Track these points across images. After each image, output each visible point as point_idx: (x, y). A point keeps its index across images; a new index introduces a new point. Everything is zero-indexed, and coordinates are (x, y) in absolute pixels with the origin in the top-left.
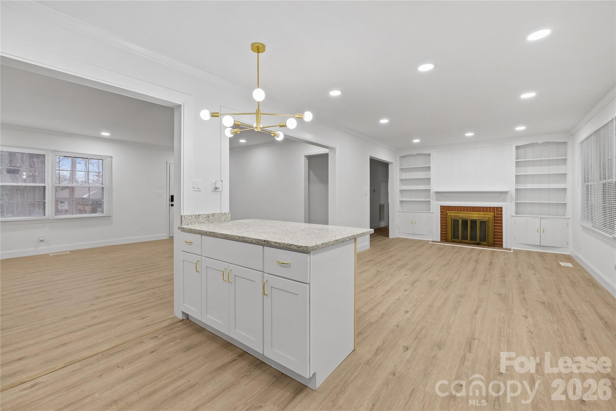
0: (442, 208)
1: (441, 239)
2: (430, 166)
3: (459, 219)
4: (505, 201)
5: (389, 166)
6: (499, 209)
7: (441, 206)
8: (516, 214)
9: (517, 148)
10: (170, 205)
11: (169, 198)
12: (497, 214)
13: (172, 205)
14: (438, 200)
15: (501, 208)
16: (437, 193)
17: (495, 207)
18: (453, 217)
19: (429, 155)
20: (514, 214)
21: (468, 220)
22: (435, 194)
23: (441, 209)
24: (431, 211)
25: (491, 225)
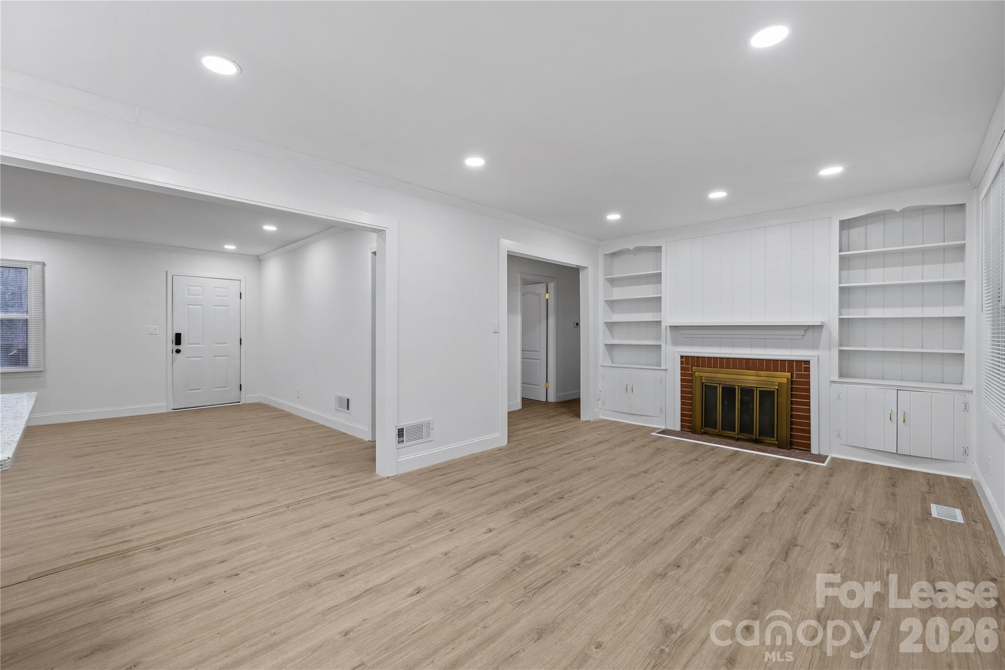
0: (684, 360)
1: (682, 426)
2: (660, 271)
3: (718, 385)
4: (815, 346)
5: (581, 274)
6: (803, 366)
7: (682, 357)
8: (841, 376)
9: (845, 225)
10: (174, 351)
11: (171, 337)
12: (799, 376)
13: (178, 351)
14: (675, 343)
15: (808, 362)
16: (674, 328)
17: (793, 361)
18: (705, 379)
19: (659, 249)
20: (836, 378)
21: (737, 387)
22: (670, 331)
23: (682, 363)
24: (663, 367)
25: (783, 401)
